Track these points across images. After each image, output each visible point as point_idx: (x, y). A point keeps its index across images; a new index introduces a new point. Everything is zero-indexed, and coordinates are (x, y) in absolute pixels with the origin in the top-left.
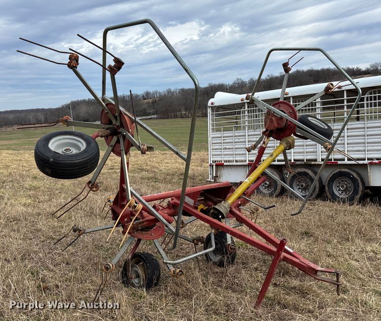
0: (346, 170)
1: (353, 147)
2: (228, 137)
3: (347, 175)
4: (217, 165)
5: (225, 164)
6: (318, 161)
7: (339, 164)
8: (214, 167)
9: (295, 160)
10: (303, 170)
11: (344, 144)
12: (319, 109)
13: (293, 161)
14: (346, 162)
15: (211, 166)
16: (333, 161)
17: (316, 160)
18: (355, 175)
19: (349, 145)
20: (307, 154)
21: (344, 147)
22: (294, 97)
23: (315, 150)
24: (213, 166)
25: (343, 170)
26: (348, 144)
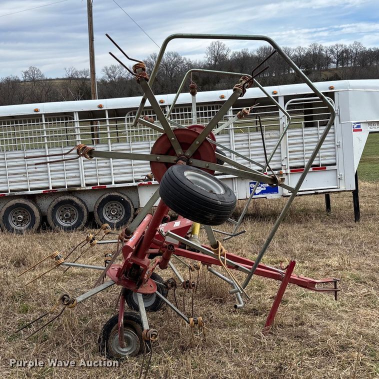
0: (116, 194)
1: (119, 170)
3: (118, 199)
6: (82, 186)
7: (108, 188)
9: (53, 187)
10: (67, 198)
11: (110, 167)
12: (79, 129)
13: (51, 189)
14: (113, 185)
16: (99, 185)
17: (80, 186)
18: (126, 198)
19: (115, 168)
20: (68, 179)
21: (110, 170)
22: (46, 115)
23: (77, 174)
25: (113, 194)
26: (113, 166)
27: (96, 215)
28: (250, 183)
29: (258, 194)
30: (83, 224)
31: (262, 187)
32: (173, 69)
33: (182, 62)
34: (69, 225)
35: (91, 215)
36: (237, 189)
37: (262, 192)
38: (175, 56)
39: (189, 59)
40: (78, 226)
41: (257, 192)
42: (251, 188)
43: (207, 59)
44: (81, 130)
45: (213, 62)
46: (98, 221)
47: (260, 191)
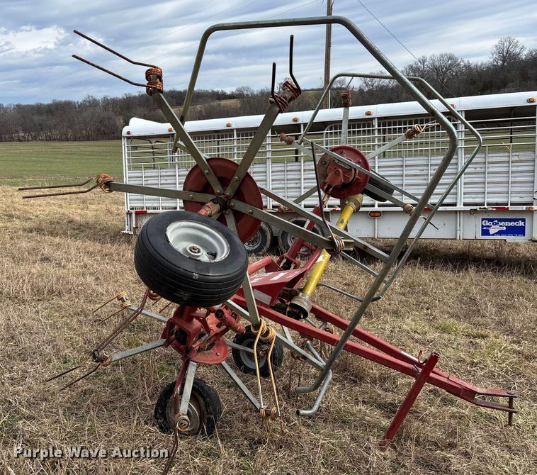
2: (151, 177)
4: (137, 213)
5: (149, 211)
8: (134, 215)
11: (300, 188)
15: (129, 214)
19: (307, 189)
24: (131, 214)
27: (280, 241)
28: (483, 220)
29: (493, 235)
30: (265, 250)
31: (501, 226)
32: (445, 73)
33: (459, 65)
34: (251, 249)
35: (274, 240)
36: (461, 225)
37: (500, 233)
38: (450, 58)
39: (468, 61)
40: (260, 251)
41: (492, 231)
42: (483, 226)
43: (491, 60)
44: (273, 146)
45: (500, 63)
46: (281, 247)
47: (497, 231)
